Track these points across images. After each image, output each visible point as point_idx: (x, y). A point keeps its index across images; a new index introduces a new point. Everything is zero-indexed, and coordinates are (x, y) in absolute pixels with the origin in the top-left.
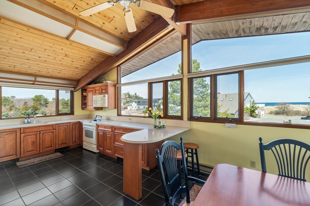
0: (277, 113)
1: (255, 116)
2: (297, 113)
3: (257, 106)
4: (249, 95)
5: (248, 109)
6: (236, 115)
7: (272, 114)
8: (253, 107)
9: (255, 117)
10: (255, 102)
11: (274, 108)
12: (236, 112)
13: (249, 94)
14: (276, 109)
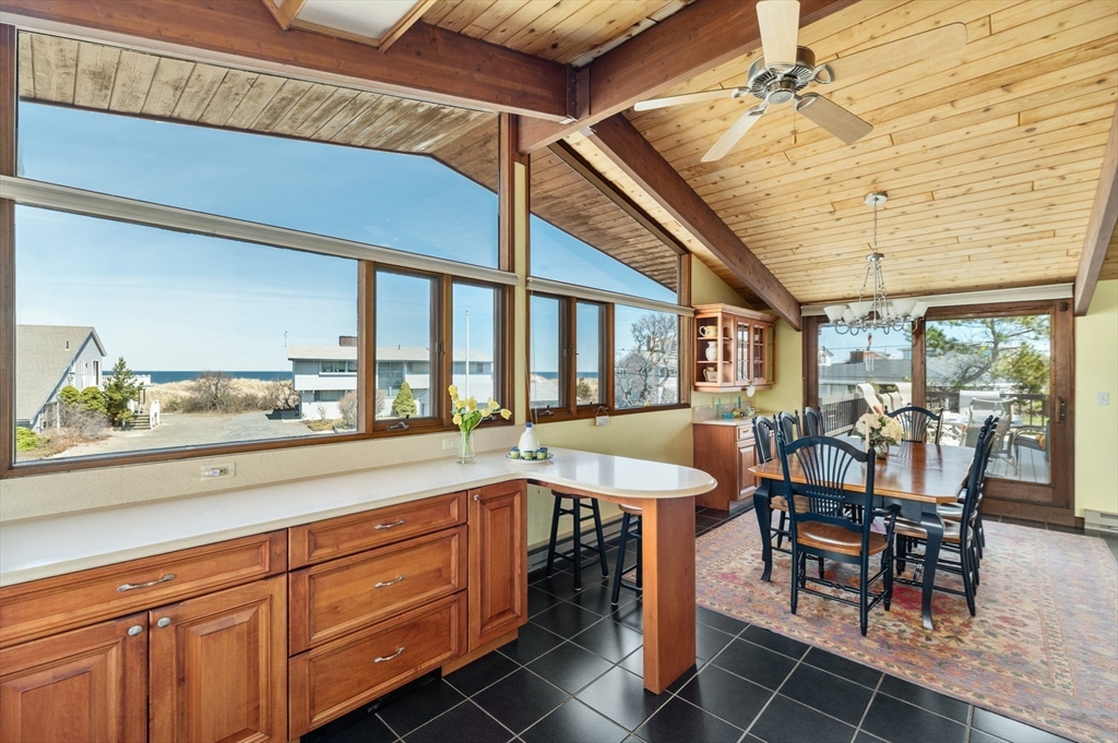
0: (193, 407)
1: (127, 423)
2: (249, 404)
3: (136, 385)
4: (92, 340)
5: (98, 396)
6: (38, 424)
7: (175, 410)
8: (118, 387)
9: (129, 426)
10: (129, 366)
11: (181, 391)
12: (40, 413)
13: (92, 335)
14: (187, 395)
